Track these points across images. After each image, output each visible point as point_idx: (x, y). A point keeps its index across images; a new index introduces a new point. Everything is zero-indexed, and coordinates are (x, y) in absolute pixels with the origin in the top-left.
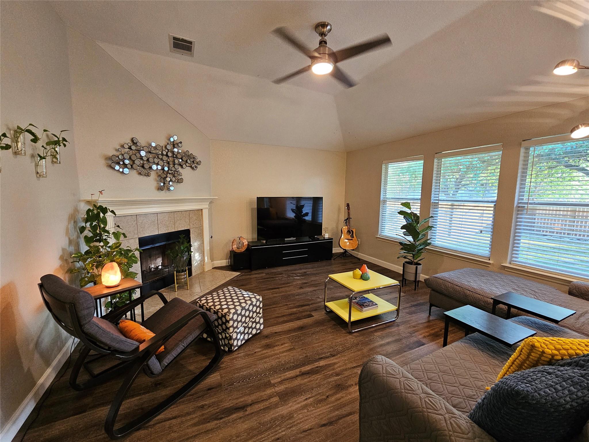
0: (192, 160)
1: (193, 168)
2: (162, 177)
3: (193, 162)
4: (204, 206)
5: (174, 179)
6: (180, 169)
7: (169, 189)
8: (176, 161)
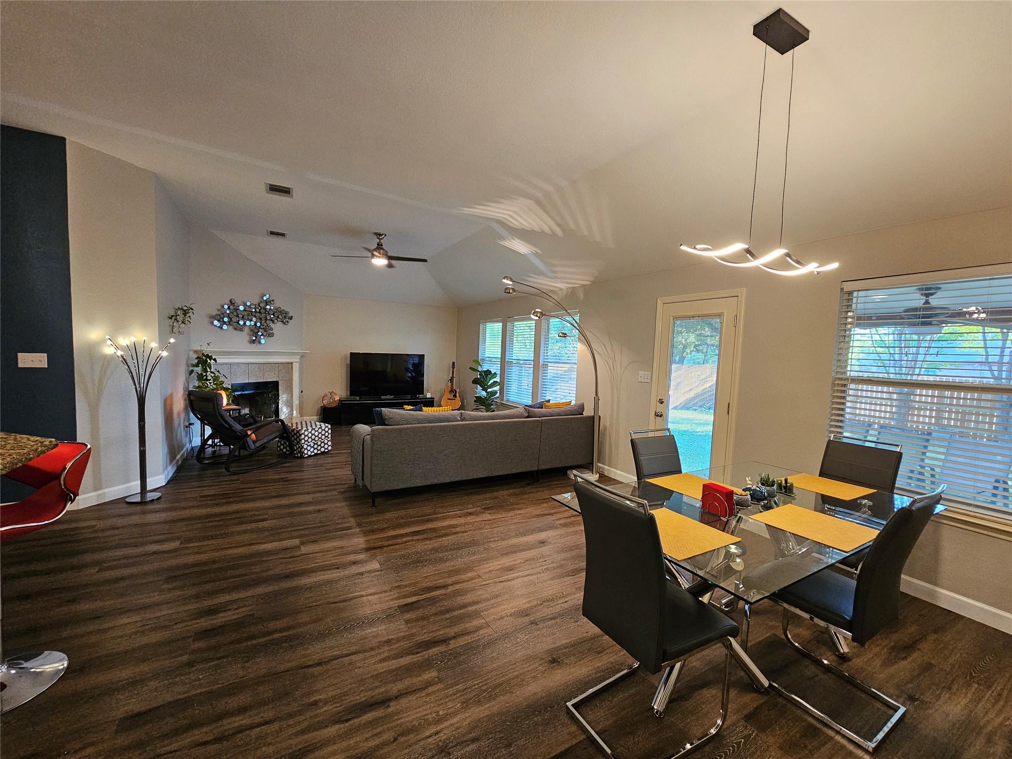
0: (283, 316)
1: (284, 323)
2: (254, 331)
3: (285, 317)
4: (295, 360)
5: (265, 334)
6: (272, 325)
7: (260, 342)
8: (268, 318)
